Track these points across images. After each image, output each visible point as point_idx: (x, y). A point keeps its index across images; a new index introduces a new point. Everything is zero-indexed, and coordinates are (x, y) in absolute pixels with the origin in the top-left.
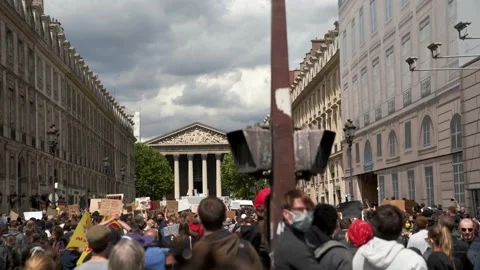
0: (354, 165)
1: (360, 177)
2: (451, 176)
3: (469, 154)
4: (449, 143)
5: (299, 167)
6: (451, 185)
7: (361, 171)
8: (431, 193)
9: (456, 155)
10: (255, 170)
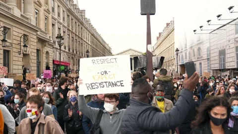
0: (178, 62)
1: (180, 65)
2: (207, 65)
3: (212, 59)
4: (206, 55)
5: (154, 67)
6: (207, 68)
7: (181, 64)
8: (201, 70)
9: (208, 59)
10: (141, 67)
